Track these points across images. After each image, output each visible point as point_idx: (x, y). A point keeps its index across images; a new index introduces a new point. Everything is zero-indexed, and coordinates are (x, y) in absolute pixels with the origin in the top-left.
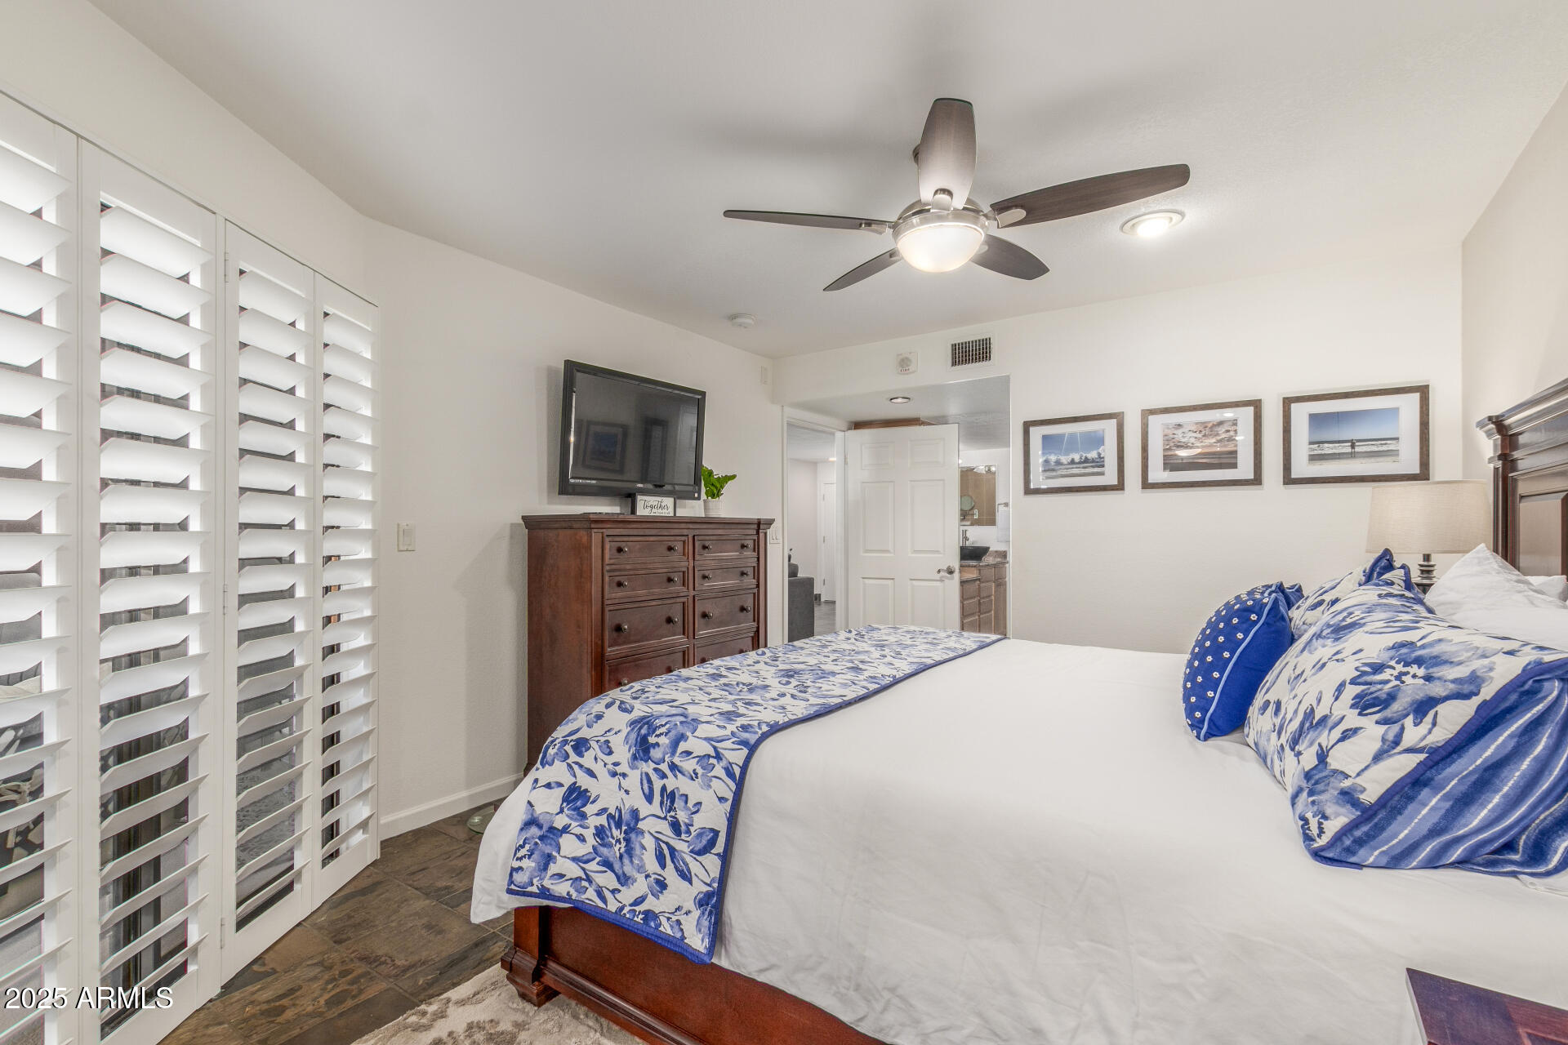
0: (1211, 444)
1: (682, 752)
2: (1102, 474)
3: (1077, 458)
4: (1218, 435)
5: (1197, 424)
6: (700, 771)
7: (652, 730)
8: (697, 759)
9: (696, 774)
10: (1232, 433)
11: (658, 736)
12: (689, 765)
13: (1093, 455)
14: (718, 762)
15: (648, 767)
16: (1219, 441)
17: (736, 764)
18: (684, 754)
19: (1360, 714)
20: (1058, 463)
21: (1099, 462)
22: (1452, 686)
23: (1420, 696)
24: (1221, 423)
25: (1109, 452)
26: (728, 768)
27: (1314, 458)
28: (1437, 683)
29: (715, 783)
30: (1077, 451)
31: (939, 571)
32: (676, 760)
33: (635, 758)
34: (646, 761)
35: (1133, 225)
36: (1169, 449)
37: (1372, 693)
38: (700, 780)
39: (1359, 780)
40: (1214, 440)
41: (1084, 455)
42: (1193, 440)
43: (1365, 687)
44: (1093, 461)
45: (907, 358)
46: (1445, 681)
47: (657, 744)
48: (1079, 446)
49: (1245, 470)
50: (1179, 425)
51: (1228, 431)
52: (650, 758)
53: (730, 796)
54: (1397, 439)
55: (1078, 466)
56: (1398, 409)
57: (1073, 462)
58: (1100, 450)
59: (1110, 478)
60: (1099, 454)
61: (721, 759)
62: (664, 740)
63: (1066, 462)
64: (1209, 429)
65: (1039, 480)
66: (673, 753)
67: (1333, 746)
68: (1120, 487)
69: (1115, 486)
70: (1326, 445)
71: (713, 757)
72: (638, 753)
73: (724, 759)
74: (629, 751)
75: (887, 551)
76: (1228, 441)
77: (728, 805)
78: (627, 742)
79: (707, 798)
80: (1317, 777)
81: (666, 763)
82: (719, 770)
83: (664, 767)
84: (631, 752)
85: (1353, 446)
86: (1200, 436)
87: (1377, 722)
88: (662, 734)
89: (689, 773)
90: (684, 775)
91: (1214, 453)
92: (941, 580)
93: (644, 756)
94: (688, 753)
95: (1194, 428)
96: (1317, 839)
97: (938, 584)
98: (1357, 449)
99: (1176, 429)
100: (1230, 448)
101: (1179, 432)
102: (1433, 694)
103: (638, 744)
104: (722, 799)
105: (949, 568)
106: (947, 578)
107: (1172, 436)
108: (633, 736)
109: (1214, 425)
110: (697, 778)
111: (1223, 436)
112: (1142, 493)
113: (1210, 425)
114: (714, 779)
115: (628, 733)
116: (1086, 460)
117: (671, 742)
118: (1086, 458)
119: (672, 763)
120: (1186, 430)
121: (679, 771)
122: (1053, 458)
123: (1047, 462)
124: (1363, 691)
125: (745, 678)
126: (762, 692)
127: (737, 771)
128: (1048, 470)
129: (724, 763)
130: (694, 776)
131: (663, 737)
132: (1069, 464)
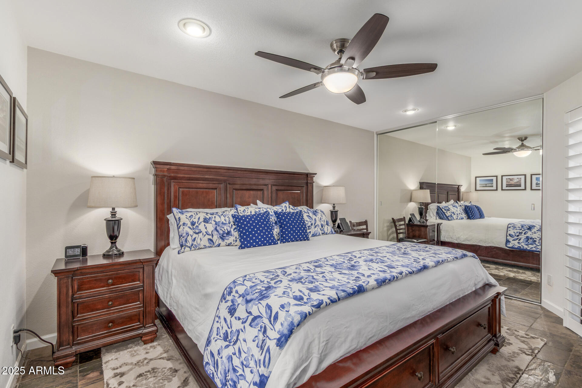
125: (375, 265)
126: (368, 259)
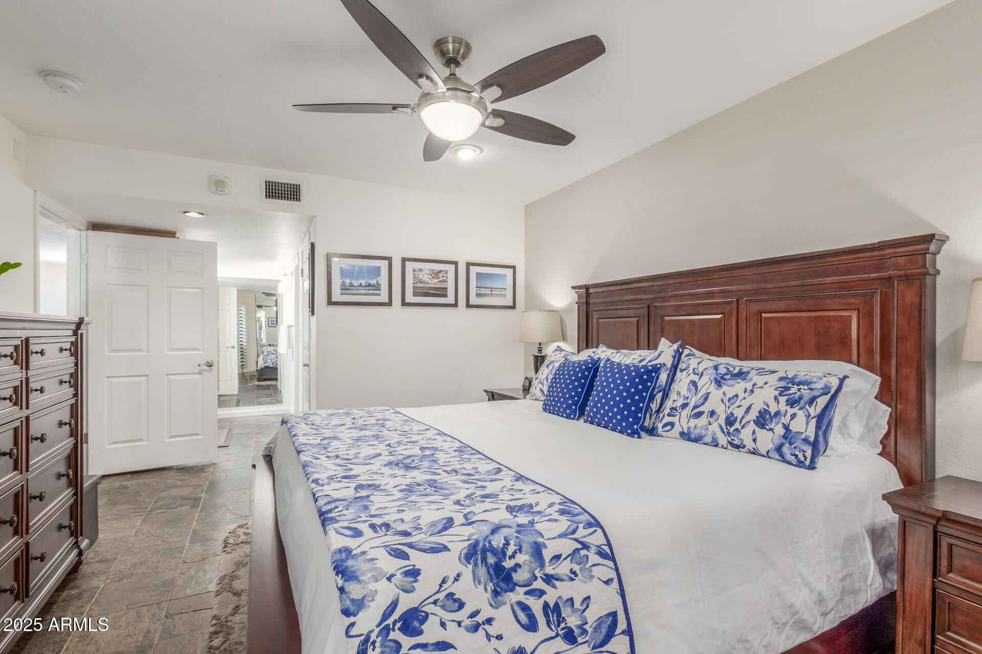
0: (434, 283)
1: (551, 560)
2: (379, 295)
3: (364, 284)
4: (439, 278)
5: (429, 270)
6: (577, 568)
7: (501, 554)
8: (570, 558)
9: (574, 573)
10: (445, 278)
11: (512, 556)
12: (563, 568)
13: (373, 282)
14: (589, 551)
15: (519, 595)
16: (440, 282)
17: (603, 545)
18: (554, 561)
19: (791, 407)
20: (351, 285)
21: (377, 287)
22: (821, 391)
23: (811, 396)
24: (440, 271)
25: (383, 280)
26: (599, 551)
27: (478, 295)
28: (816, 391)
29: (596, 571)
30: (364, 278)
31: (199, 366)
32: (549, 570)
33: (496, 593)
34: (512, 590)
35: (456, 150)
36: (416, 283)
37: (791, 399)
38: (580, 576)
39: (807, 434)
40: (437, 281)
41: (368, 282)
42: (427, 279)
43: (788, 397)
44: (374, 286)
45: (222, 181)
46: (818, 389)
47: (518, 566)
48: (365, 275)
49: (450, 299)
50: (421, 270)
51: (443, 276)
52: (516, 584)
53: (613, 574)
54: (505, 289)
55: (364, 288)
56: (505, 275)
57: (361, 285)
58: (378, 279)
59: (384, 298)
60: (377, 282)
61: (589, 547)
62: (521, 558)
63: (356, 285)
64: (436, 274)
65: (337, 296)
66: (542, 565)
67: (790, 423)
68: (390, 304)
69: (387, 303)
70: (482, 289)
71: (581, 549)
72: (499, 586)
73: (591, 546)
74: (486, 590)
75: (140, 350)
76: (444, 282)
77: (615, 584)
78: (479, 583)
79: (593, 588)
80: (790, 436)
81: (539, 579)
82: (594, 558)
83: (539, 584)
84: (489, 589)
85: (492, 291)
86: (431, 277)
87: (799, 410)
88: (515, 553)
89: (567, 576)
90: (562, 580)
91: (437, 288)
92: (200, 373)
93: (508, 585)
94: (557, 557)
95: (428, 272)
96: (805, 462)
97: (197, 376)
98: (493, 292)
99: (420, 272)
100: (444, 286)
101: (421, 273)
102: (815, 395)
103: (494, 577)
104: (608, 582)
105: (207, 362)
106: (206, 371)
107: (417, 276)
108: (482, 572)
109: (437, 272)
110: (576, 575)
111: (441, 279)
112: (401, 308)
113: (435, 272)
114: (593, 568)
115: (474, 571)
116: (369, 285)
117: (532, 556)
118: (369, 283)
119: (546, 575)
120: (424, 273)
121: (557, 579)
122: (348, 281)
123: (343, 284)
124: (788, 398)
127: (607, 549)
128: (344, 289)
129: (593, 550)
130: (572, 576)
131: (518, 556)
132: (358, 286)
